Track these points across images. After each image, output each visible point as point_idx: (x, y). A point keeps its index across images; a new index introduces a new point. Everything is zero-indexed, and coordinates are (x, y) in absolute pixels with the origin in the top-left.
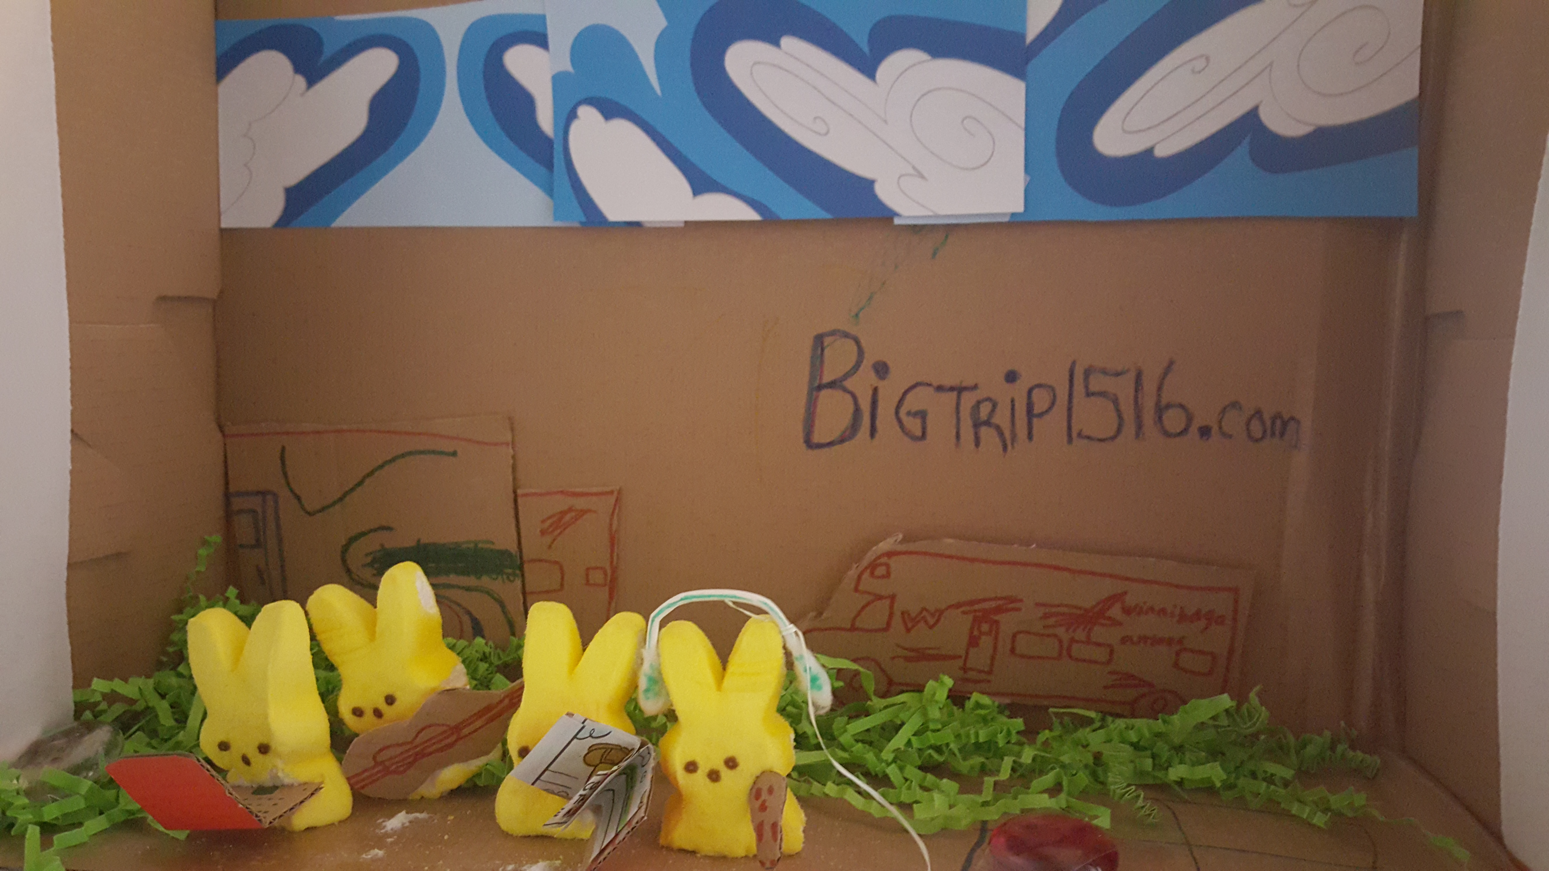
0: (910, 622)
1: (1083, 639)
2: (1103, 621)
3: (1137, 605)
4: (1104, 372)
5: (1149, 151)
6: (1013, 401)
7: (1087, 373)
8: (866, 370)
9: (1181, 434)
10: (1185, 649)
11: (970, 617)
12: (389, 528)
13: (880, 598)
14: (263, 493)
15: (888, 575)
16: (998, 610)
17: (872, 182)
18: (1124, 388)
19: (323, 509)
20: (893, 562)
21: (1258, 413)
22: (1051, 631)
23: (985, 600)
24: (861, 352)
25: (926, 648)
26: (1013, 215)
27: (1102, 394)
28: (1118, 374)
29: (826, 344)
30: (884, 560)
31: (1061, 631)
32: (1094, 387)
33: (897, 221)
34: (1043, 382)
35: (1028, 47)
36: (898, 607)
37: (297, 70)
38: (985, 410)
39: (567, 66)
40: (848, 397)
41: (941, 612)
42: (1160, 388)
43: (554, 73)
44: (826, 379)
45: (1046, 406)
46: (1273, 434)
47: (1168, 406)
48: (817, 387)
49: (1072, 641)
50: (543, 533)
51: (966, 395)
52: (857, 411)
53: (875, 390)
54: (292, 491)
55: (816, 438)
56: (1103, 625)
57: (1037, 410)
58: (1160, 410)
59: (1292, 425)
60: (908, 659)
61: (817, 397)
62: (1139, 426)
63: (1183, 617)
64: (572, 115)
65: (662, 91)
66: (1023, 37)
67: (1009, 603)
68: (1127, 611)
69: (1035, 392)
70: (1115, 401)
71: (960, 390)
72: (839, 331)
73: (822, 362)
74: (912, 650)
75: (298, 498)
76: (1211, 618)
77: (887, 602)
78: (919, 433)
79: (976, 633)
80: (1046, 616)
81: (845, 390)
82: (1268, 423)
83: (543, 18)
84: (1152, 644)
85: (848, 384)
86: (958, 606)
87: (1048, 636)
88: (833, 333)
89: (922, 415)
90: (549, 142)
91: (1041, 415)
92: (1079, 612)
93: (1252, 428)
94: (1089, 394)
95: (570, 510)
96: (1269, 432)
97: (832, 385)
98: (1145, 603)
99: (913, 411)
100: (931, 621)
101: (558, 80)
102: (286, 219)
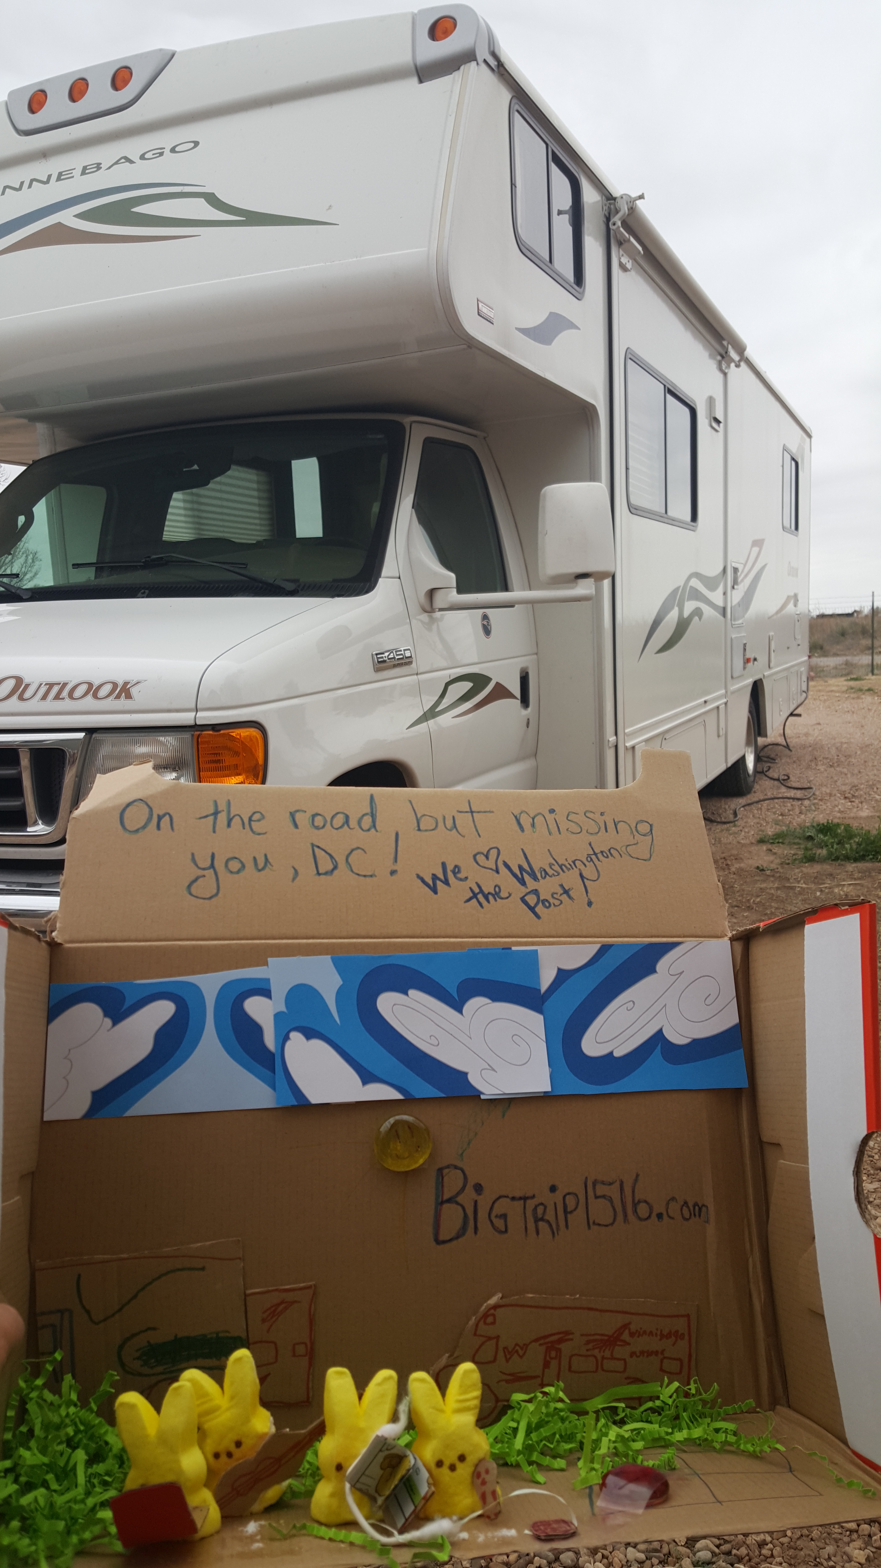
0: (509, 1354)
1: (609, 1356)
2: (618, 1343)
3: (637, 1331)
4: (603, 1183)
5: (611, 1053)
6: (555, 1204)
7: (594, 1184)
8: (470, 1190)
9: (647, 1219)
10: (665, 1358)
11: (544, 1347)
12: (154, 1329)
13: (490, 1338)
14: (61, 1312)
15: (494, 1323)
16: (560, 1341)
17: (466, 1074)
18: (613, 1192)
19: (105, 1320)
20: (499, 1312)
21: (686, 1203)
22: (589, 1353)
23: (554, 1334)
24: (465, 1178)
25: (518, 1373)
26: (545, 1092)
27: (604, 1197)
28: (611, 1184)
29: (444, 1174)
30: (492, 1311)
31: (596, 1352)
32: (599, 1193)
33: (482, 1097)
34: (571, 1191)
35: (543, 996)
36: (501, 1345)
37: (106, 1014)
38: (540, 1210)
39: (283, 1008)
40: (460, 1208)
41: (526, 1345)
42: (633, 1192)
43: (276, 1012)
44: (446, 1197)
45: (573, 1208)
46: (695, 1215)
47: (639, 1202)
48: (441, 1203)
49: (603, 1358)
50: (264, 1321)
51: (529, 1202)
52: (466, 1216)
53: (476, 1202)
54: (84, 1307)
55: (441, 1238)
56: (619, 1345)
57: (569, 1210)
58: (635, 1205)
59: (704, 1209)
60: (507, 1381)
61: (440, 1210)
62: (625, 1215)
63: (662, 1336)
64: (287, 1038)
65: (341, 1022)
66: (540, 990)
67: (565, 1336)
68: (632, 1335)
69: (568, 1197)
70: (611, 1200)
71: (525, 1199)
72: (452, 1165)
73: (443, 1186)
74: (510, 1375)
75: (88, 1312)
76: (677, 1335)
77: (494, 1342)
78: (503, 1229)
79: (548, 1358)
80: (588, 1342)
81: (457, 1203)
82: (692, 1208)
83: (268, 980)
84: (647, 1356)
85: (459, 1199)
86: (536, 1340)
87: (589, 1356)
88: (448, 1167)
89: (504, 1216)
90: (273, 1055)
91: (571, 1212)
92: (606, 1338)
93: (684, 1212)
94: (597, 1197)
95: (282, 1302)
96: (693, 1214)
97: (449, 1201)
98: (641, 1328)
99: (499, 1214)
100: (521, 1352)
101: (278, 1016)
102: (91, 1113)
